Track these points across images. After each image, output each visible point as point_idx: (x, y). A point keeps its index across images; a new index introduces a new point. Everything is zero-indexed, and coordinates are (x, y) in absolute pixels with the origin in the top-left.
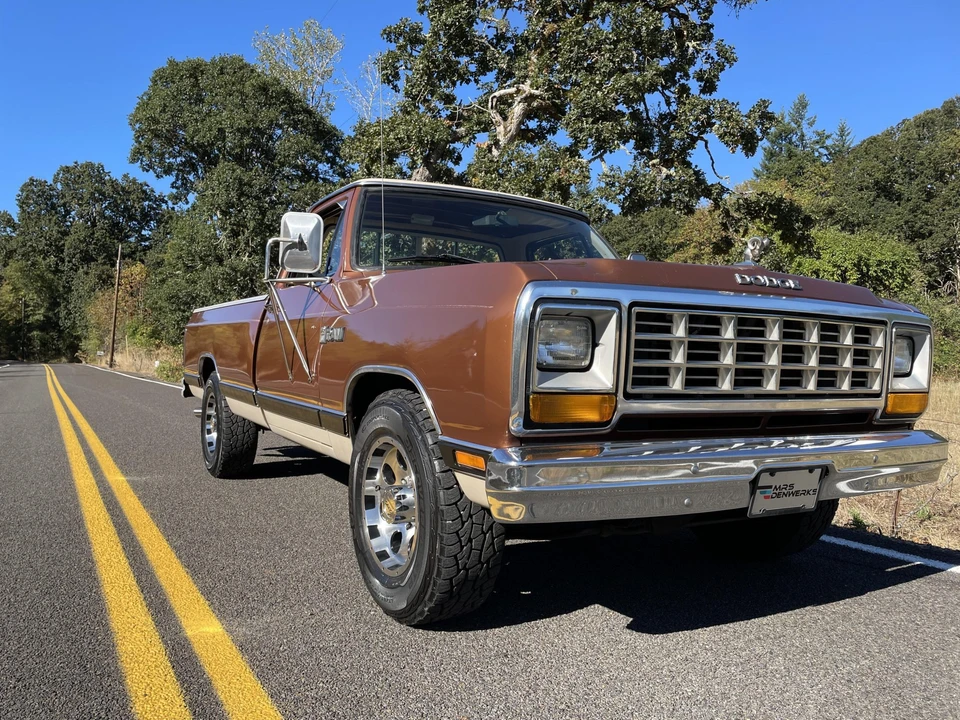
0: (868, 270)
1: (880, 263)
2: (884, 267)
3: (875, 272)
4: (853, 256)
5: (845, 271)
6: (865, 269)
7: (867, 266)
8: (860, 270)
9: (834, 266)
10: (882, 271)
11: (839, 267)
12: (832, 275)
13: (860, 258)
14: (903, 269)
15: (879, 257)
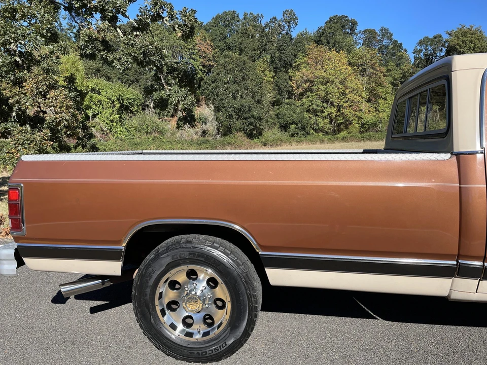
0: (123, 102)
1: (128, 99)
2: (130, 101)
3: (126, 103)
4: (116, 95)
5: (113, 102)
6: (121, 101)
7: (123, 100)
8: (120, 102)
9: (108, 99)
10: (129, 103)
11: (110, 99)
12: (108, 103)
13: (120, 95)
14: (138, 103)
15: (128, 96)
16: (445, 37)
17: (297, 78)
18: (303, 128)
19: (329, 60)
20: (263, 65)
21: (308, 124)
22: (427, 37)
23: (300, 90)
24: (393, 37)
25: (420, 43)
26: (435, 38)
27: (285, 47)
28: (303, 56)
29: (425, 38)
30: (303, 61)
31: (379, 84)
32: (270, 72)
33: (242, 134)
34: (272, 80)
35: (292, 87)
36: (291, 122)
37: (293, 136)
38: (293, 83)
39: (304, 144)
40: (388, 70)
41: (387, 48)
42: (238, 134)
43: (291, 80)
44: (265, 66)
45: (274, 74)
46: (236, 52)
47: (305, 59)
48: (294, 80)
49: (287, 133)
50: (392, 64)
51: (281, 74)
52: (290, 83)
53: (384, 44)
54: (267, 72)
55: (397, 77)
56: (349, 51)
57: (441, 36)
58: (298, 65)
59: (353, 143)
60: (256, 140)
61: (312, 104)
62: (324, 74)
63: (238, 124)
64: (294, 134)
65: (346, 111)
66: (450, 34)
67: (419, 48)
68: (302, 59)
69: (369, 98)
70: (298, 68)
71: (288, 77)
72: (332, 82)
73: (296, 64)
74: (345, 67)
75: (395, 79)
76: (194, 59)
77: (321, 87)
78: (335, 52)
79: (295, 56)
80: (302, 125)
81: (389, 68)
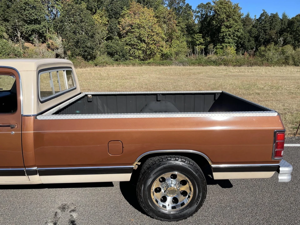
16: (212, 4)
17: (123, 23)
18: (123, 56)
19: (143, 13)
20: (102, 13)
21: (126, 53)
22: (202, 4)
23: (125, 31)
24: (185, 2)
25: (199, 7)
26: (207, 4)
27: (115, 2)
28: (127, 9)
29: (201, 4)
30: (127, 12)
31: (175, 31)
32: (106, 17)
33: (80, 57)
34: (107, 23)
35: (119, 28)
36: (115, 51)
37: (117, 60)
38: (120, 26)
39: (121, 66)
40: (179, 23)
41: (181, 8)
42: (78, 57)
43: (119, 24)
44: (103, 13)
45: (108, 19)
46: (86, 2)
47: (128, 11)
48: (121, 24)
49: (113, 59)
50: (181, 19)
51: (113, 19)
52: (118, 26)
53: (180, 5)
54: (104, 17)
55: (183, 27)
56: (156, 8)
57: (210, 4)
58: (124, 14)
59: (153, 66)
60: (90, 62)
61: (131, 40)
62: (138, 22)
63: (78, 51)
64: (118, 59)
65: (152, 47)
66: (214, 3)
67: (197, 10)
68: (125, 11)
69: (167, 39)
70: (123, 16)
71: (117, 22)
72: (144, 27)
73: (122, 13)
74: (152, 18)
75: (182, 28)
76: (57, 4)
77: (137, 30)
78: (146, 8)
79: (122, 8)
80: (122, 54)
81: (179, 21)
